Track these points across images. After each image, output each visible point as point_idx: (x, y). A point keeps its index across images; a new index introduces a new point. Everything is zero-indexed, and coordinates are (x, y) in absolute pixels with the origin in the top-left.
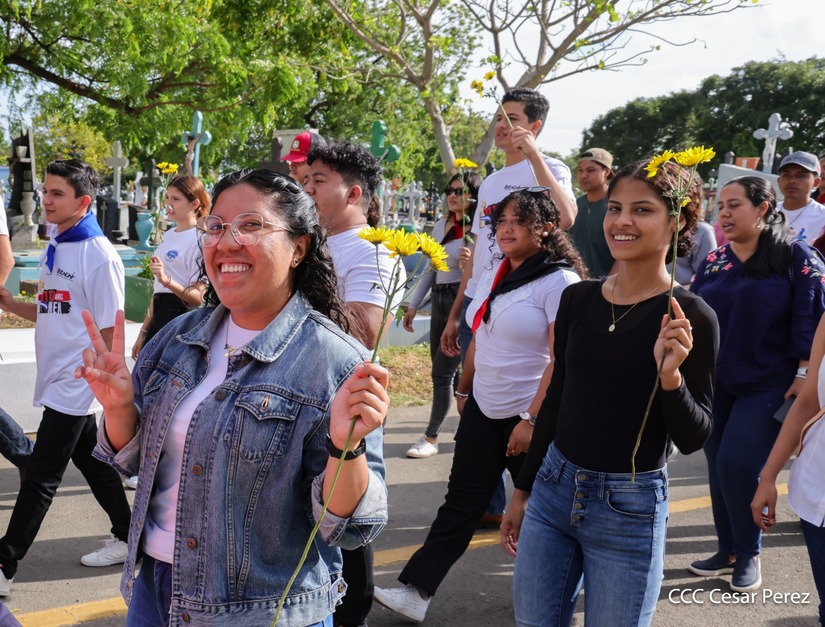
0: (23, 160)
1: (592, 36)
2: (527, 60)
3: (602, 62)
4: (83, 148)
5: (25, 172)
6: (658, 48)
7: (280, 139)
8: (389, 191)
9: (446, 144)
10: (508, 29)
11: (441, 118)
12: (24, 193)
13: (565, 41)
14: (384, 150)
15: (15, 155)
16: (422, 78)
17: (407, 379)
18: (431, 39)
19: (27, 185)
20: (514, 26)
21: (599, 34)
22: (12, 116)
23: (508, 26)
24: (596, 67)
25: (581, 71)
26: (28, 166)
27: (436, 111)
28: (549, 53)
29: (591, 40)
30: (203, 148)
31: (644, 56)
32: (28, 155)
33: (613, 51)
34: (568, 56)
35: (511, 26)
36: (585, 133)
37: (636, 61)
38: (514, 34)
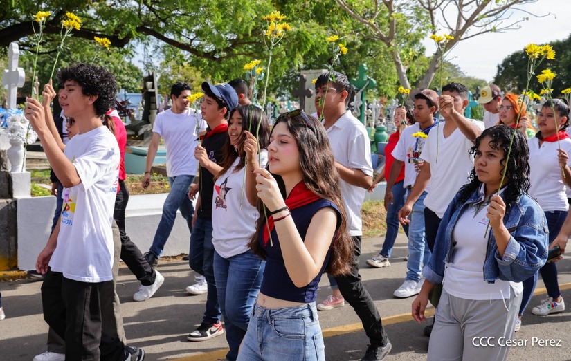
0: (150, 90)
1: (489, 12)
2: (451, 27)
3: (494, 28)
4: (192, 81)
5: (152, 98)
6: (527, 19)
7: (305, 76)
8: (378, 105)
9: (404, 78)
10: (439, 8)
11: (401, 62)
12: (151, 111)
13: (472, 15)
14: (366, 81)
15: (145, 87)
16: (388, 38)
17: (380, 220)
18: (393, 14)
19: (153, 106)
20: (442, 6)
21: (493, 11)
22: (146, 61)
23: (439, 6)
24: (491, 30)
25: (483, 33)
26: (153, 94)
27: (397, 58)
28: (463, 23)
29: (488, 14)
30: (259, 82)
31: (519, 24)
32: (153, 87)
33: (501, 21)
34: (475, 24)
35: (441, 6)
36: (499, 67)
37: (515, 26)
38: (442, 11)
